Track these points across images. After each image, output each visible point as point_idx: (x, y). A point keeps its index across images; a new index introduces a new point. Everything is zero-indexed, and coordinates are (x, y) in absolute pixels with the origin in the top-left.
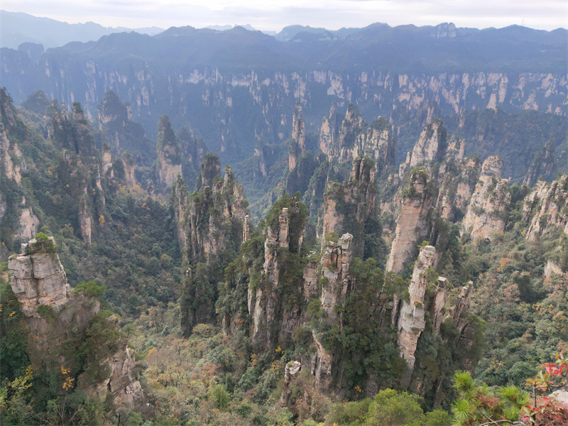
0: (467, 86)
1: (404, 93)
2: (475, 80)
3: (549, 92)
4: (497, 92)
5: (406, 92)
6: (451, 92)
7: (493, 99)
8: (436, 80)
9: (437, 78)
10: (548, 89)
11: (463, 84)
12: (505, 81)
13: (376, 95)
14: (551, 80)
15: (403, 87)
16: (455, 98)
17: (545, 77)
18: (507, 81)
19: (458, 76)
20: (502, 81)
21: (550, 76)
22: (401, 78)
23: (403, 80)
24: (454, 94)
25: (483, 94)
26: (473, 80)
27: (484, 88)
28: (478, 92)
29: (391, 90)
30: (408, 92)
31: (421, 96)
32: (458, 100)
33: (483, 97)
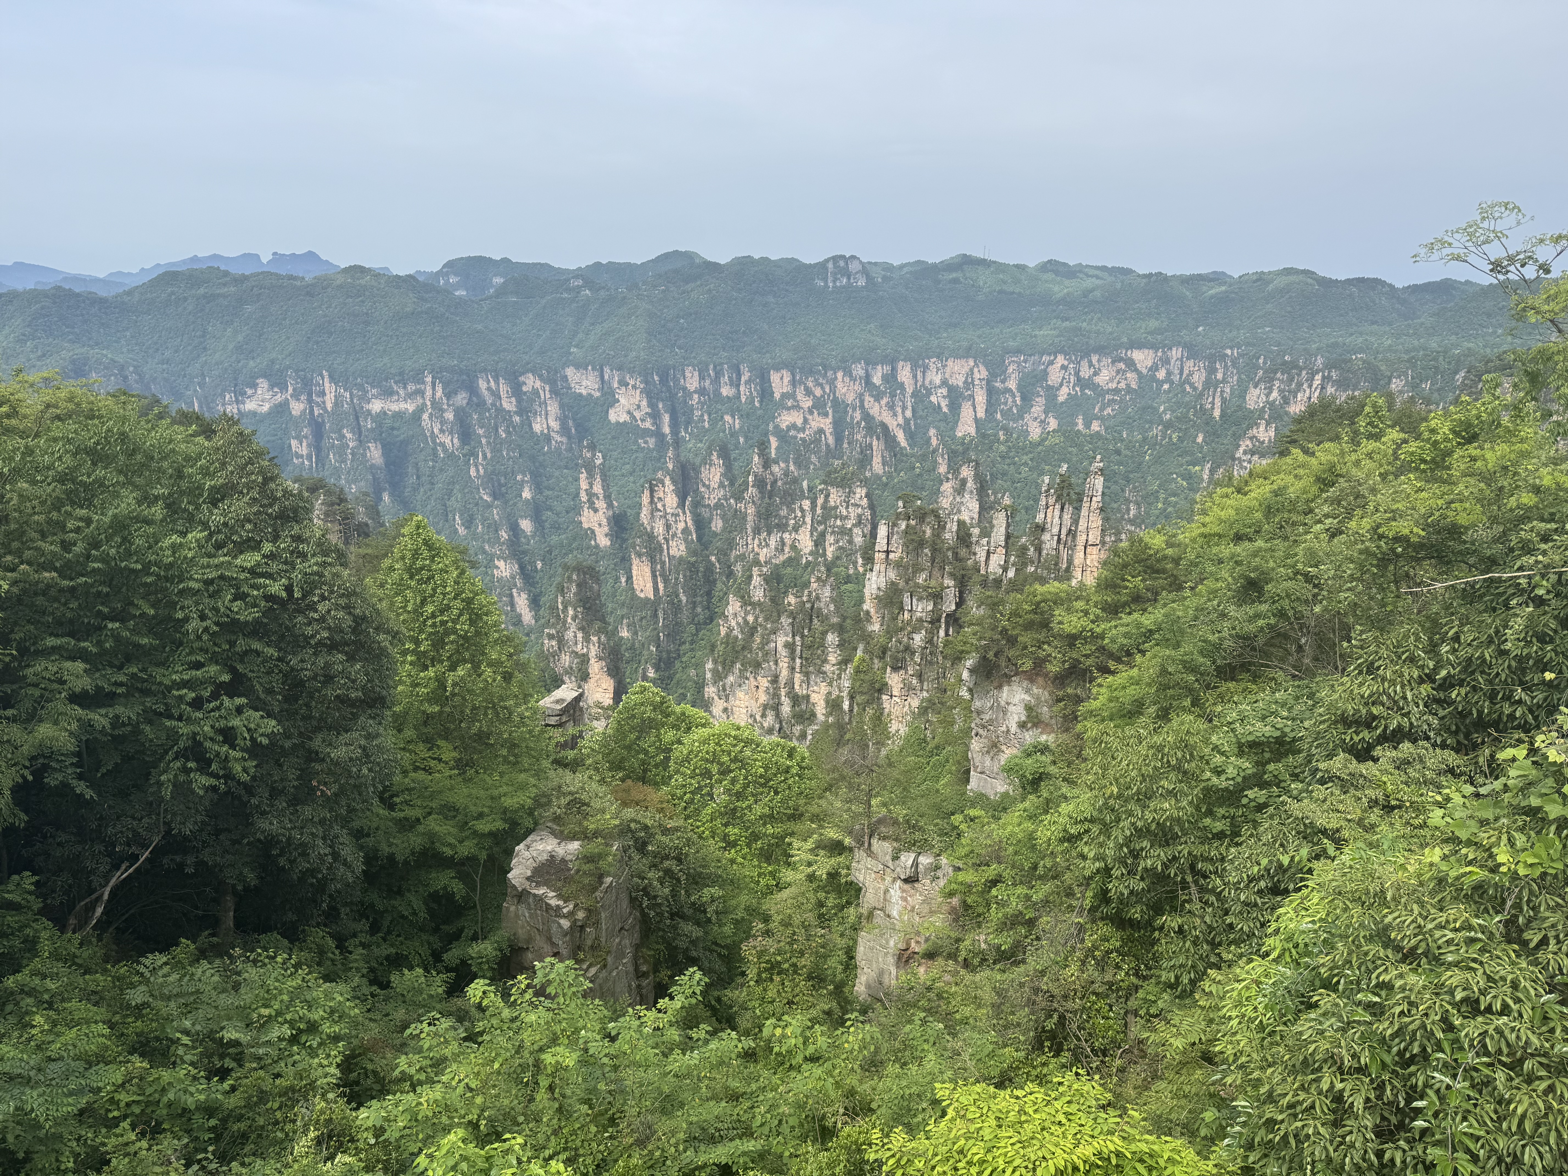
0: (909, 390)
1: (789, 409)
2: (924, 373)
3: (1064, 391)
4: (972, 397)
5: (793, 407)
6: (884, 401)
7: (966, 413)
8: (847, 379)
9: (848, 373)
10: (1061, 385)
11: (902, 386)
12: (981, 373)
13: (727, 418)
14: (1064, 368)
15: (784, 396)
16: (895, 415)
17: (1051, 363)
18: (984, 374)
19: (887, 369)
20: (977, 375)
21: (1061, 360)
22: (775, 377)
23: (780, 382)
24: (891, 407)
25: (944, 404)
26: (919, 375)
27: (944, 391)
28: (933, 399)
29: (757, 404)
30: (797, 407)
31: (826, 415)
32: (900, 420)
33: (945, 409)
